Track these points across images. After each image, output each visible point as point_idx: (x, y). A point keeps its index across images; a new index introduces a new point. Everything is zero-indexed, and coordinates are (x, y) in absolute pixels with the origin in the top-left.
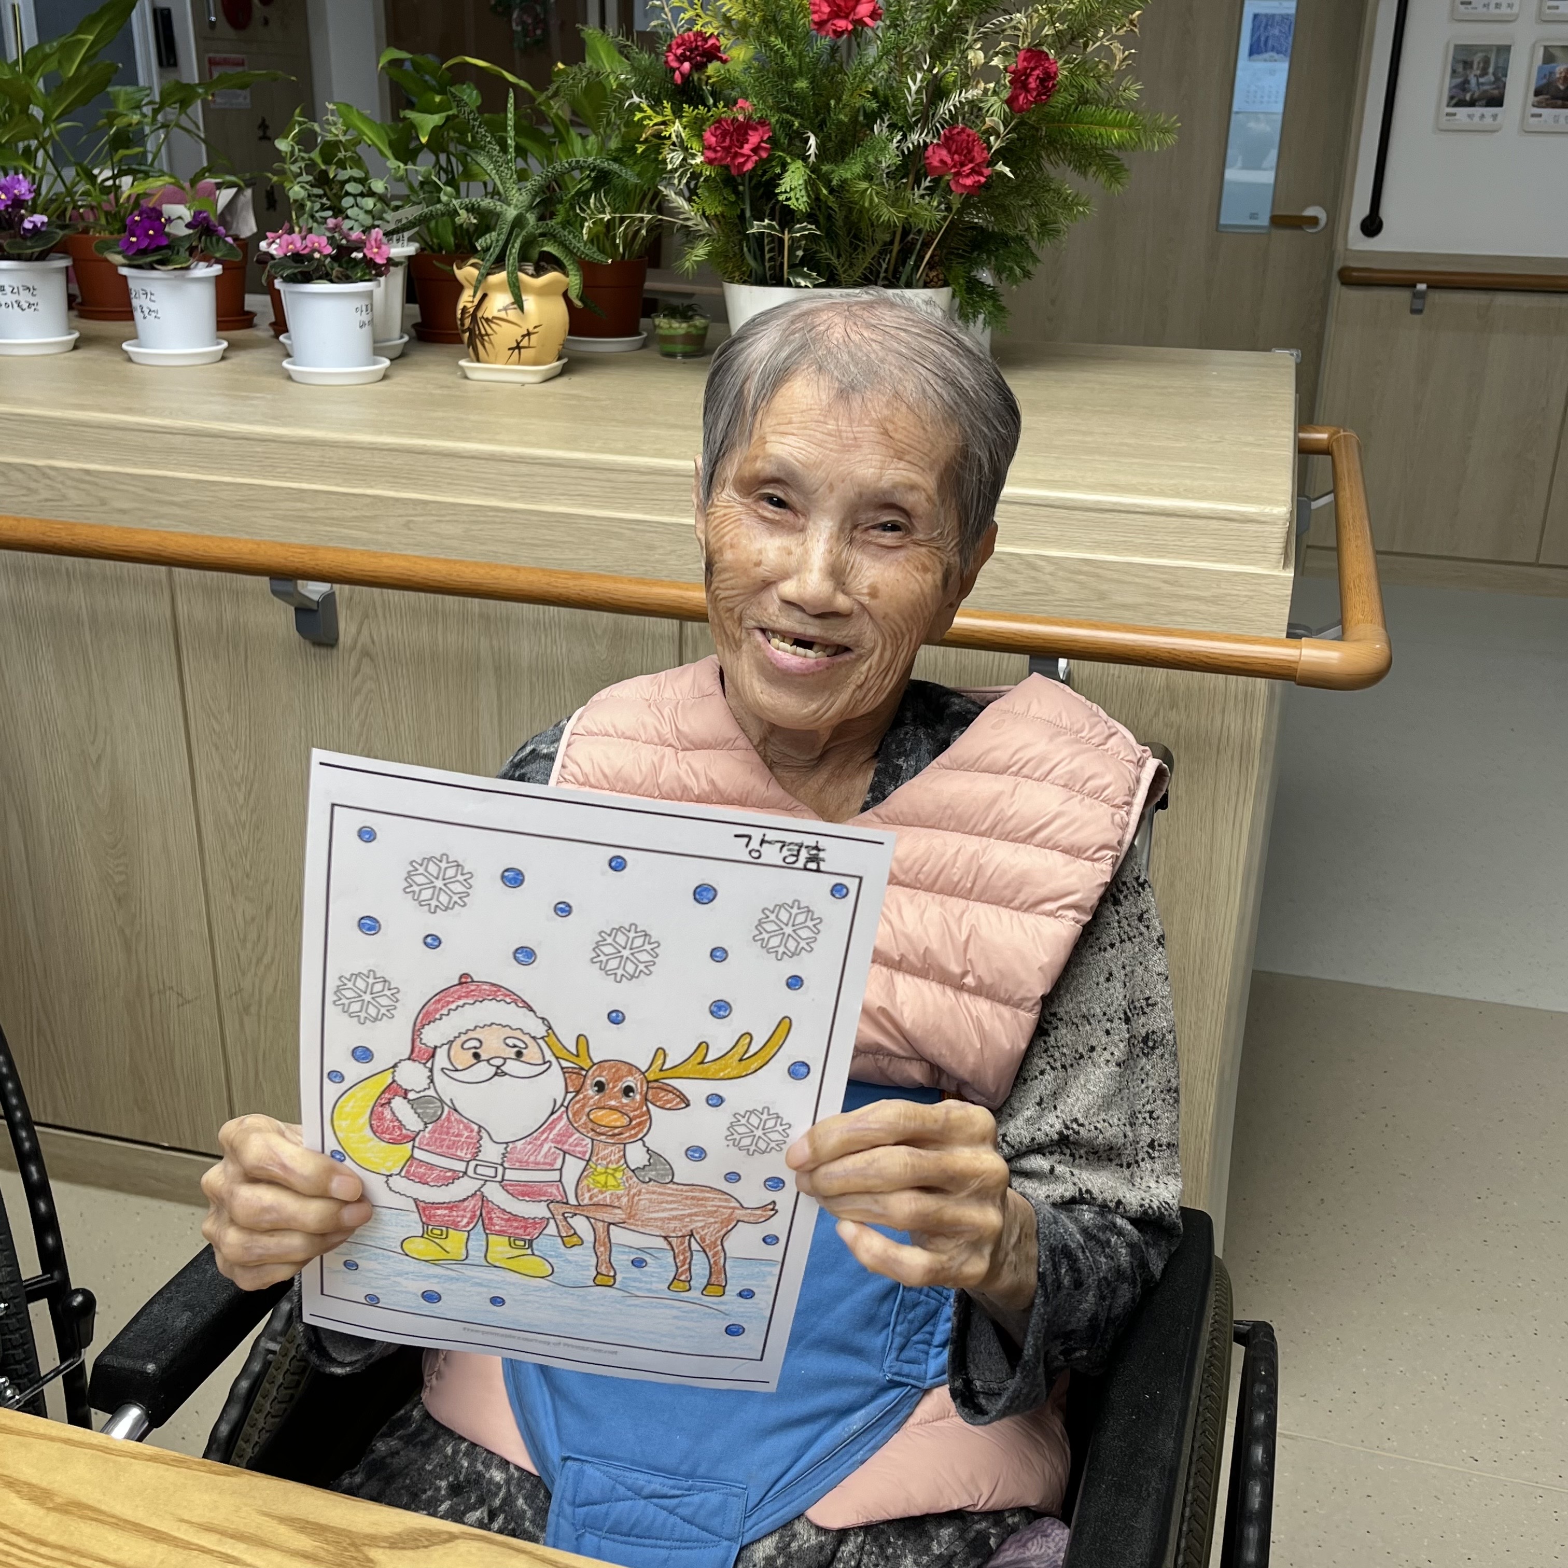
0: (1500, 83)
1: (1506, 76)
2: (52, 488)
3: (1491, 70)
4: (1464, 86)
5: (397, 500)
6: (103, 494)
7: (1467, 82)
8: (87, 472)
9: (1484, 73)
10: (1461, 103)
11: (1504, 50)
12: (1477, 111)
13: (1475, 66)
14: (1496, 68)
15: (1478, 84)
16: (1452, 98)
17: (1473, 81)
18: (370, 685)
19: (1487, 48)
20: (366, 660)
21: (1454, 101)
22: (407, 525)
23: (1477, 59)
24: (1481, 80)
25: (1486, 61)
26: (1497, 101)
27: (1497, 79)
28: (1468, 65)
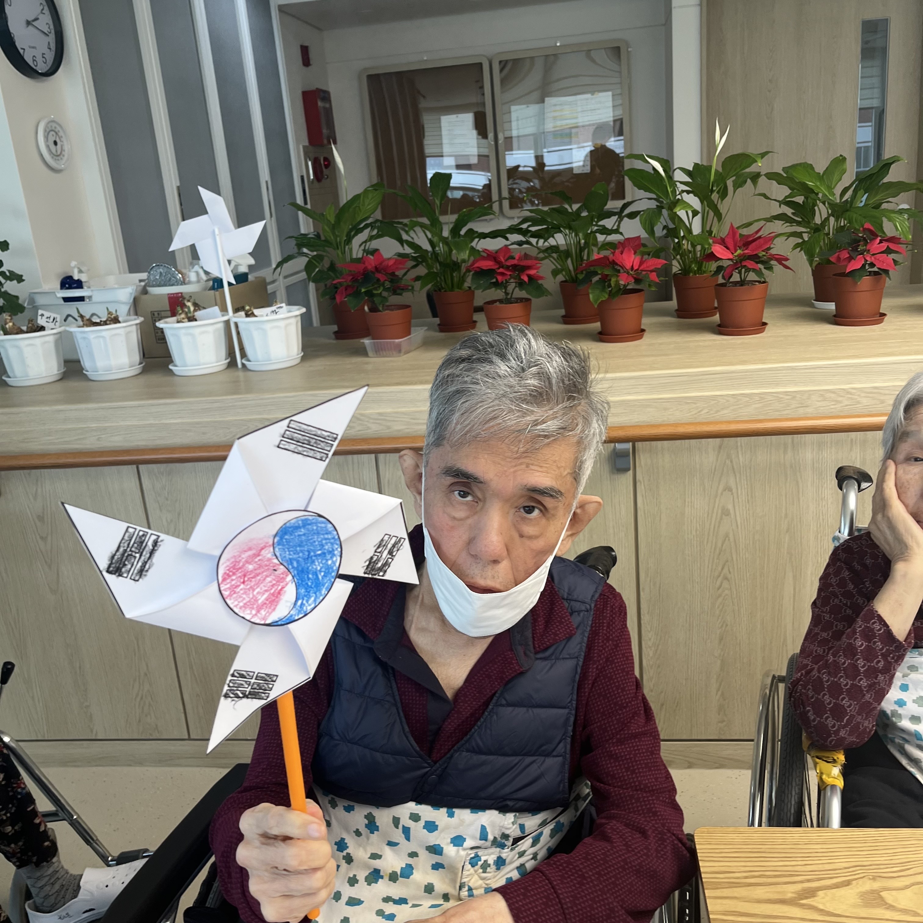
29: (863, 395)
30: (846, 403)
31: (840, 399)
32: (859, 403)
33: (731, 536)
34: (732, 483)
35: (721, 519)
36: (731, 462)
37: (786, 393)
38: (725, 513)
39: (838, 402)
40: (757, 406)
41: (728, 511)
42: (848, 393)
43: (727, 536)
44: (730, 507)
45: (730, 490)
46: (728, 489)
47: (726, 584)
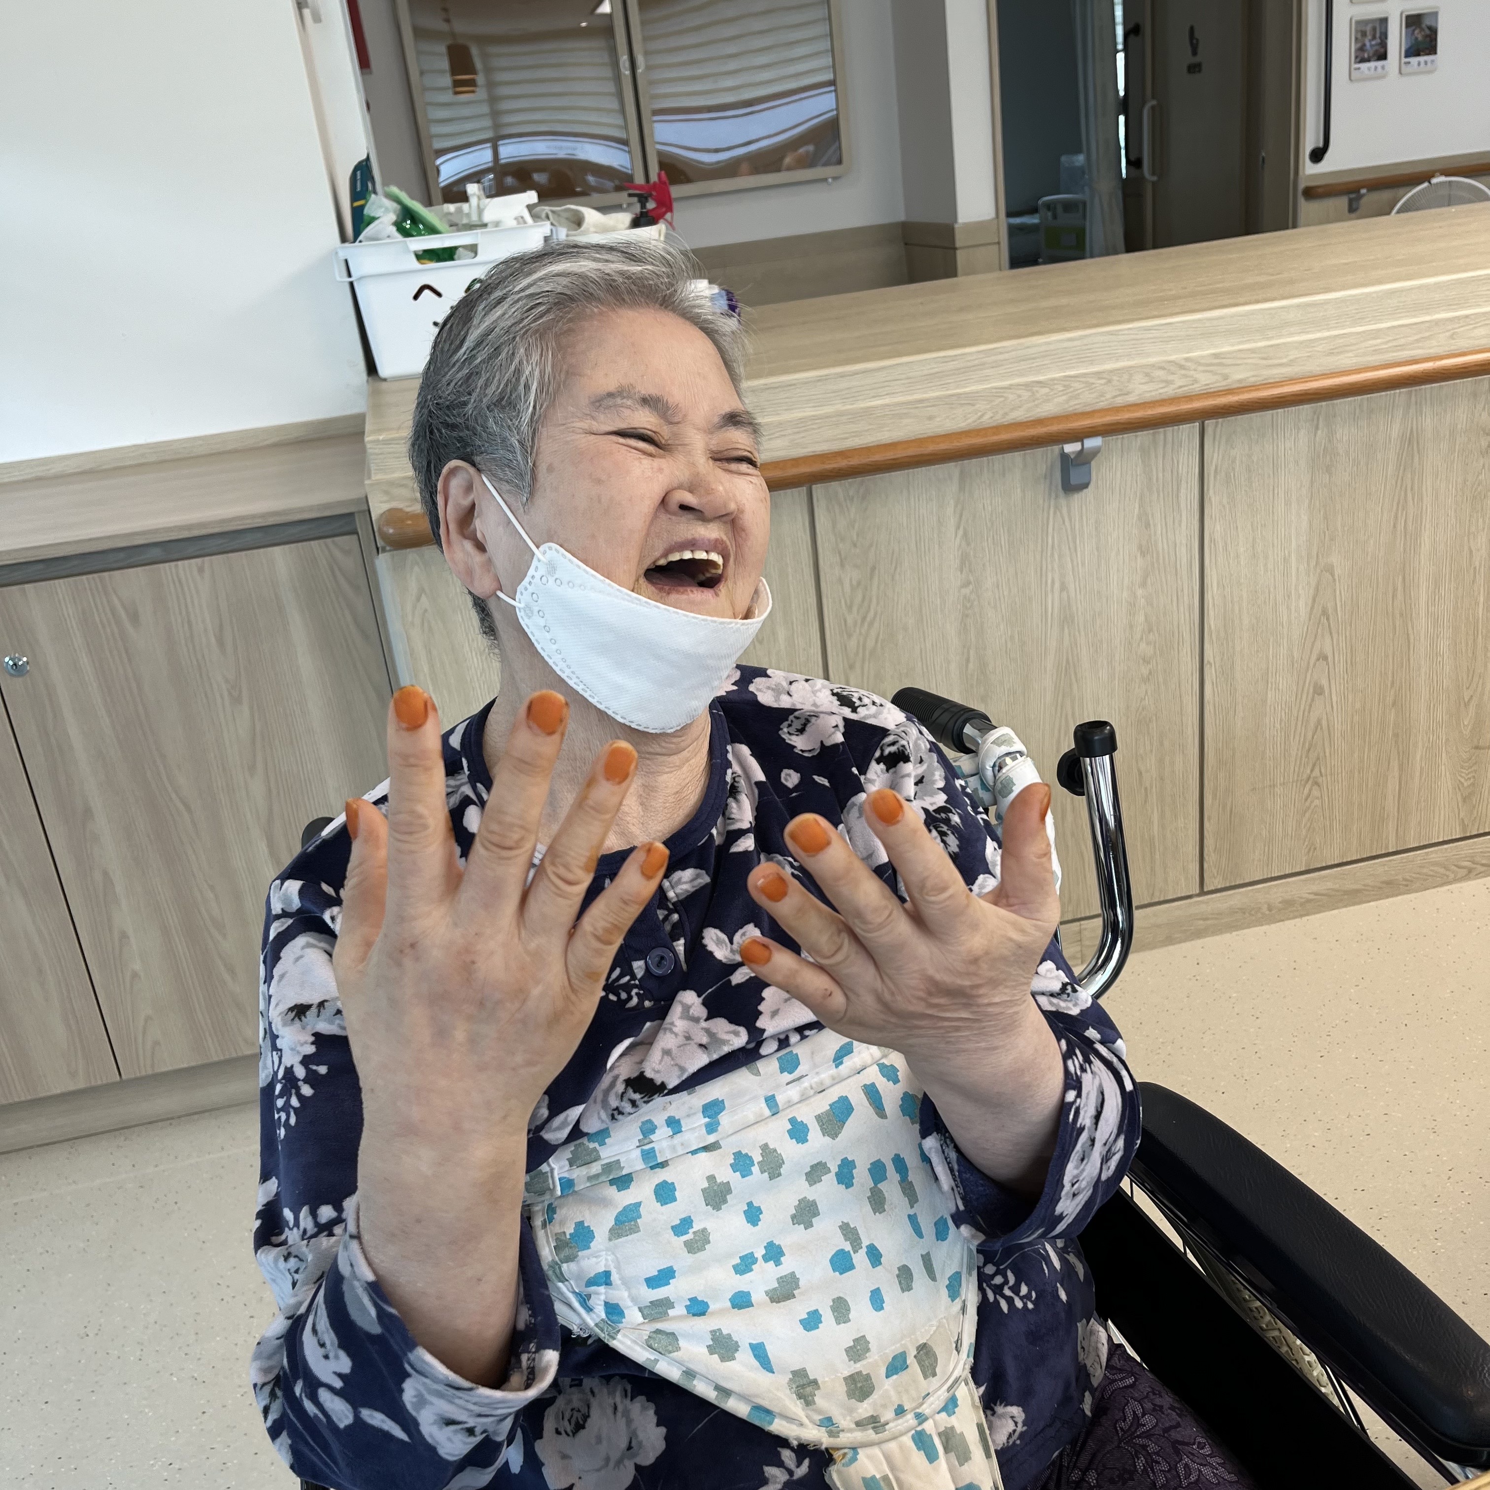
0: (1384, 44)
1: (1386, 38)
3: (1378, 35)
7: (1364, 45)
10: (1363, 60)
11: (1384, 21)
12: (1372, 64)
13: (1368, 33)
14: (1381, 33)
15: (1372, 46)
16: (1356, 57)
17: (1368, 44)
21: (1358, 60)
23: (1368, 29)
24: (1373, 43)
26: (1383, 56)
27: (1382, 41)
28: (1364, 34)
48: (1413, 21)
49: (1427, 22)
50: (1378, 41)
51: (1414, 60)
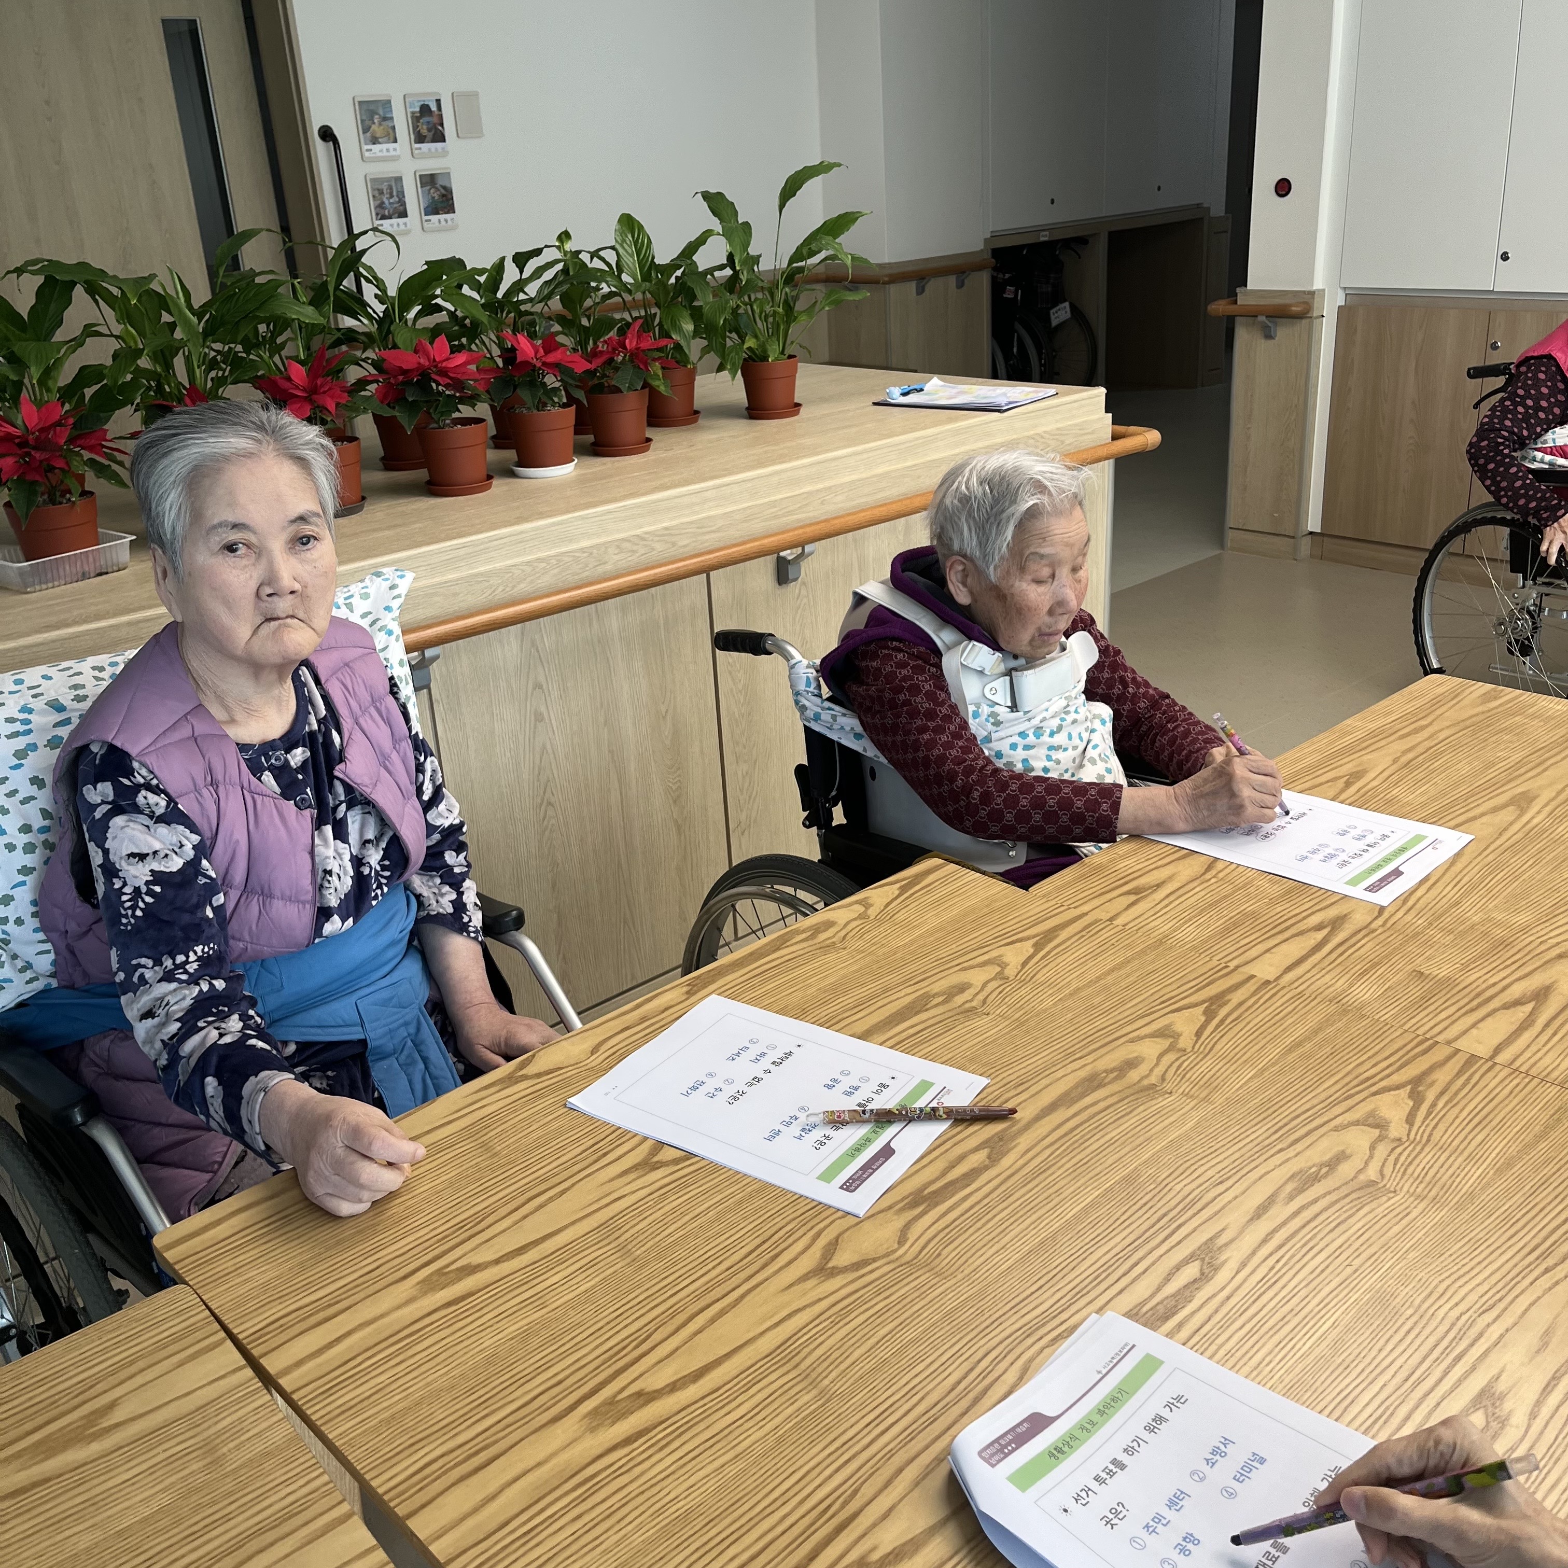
0: (402, 202)
1: (404, 196)
2: (646, 546)
3: (395, 194)
4: (381, 206)
5: (818, 491)
6: (674, 539)
7: (383, 203)
8: (666, 529)
9: (392, 196)
10: (384, 217)
11: (399, 180)
12: (394, 221)
13: (385, 191)
15: (391, 204)
16: (377, 214)
17: (386, 202)
18: (805, 600)
19: (388, 180)
20: (803, 588)
21: (380, 216)
22: (822, 503)
23: (384, 187)
24: (392, 201)
25: (390, 188)
26: (404, 214)
27: (400, 199)
28: (381, 192)
29: (656, 539)
30: (642, 551)
31: (635, 548)
32: (653, 549)
33: (549, 747)
34: (542, 679)
35: (535, 727)
36: (537, 650)
37: (582, 550)
38: (539, 717)
39: (634, 551)
40: (556, 571)
41: (541, 714)
42: (643, 539)
43: (544, 747)
44: (543, 709)
45: (541, 687)
46: (538, 686)
47: (550, 812)
48: (429, 181)
49: (441, 182)
50: (395, 199)
51: (435, 218)
